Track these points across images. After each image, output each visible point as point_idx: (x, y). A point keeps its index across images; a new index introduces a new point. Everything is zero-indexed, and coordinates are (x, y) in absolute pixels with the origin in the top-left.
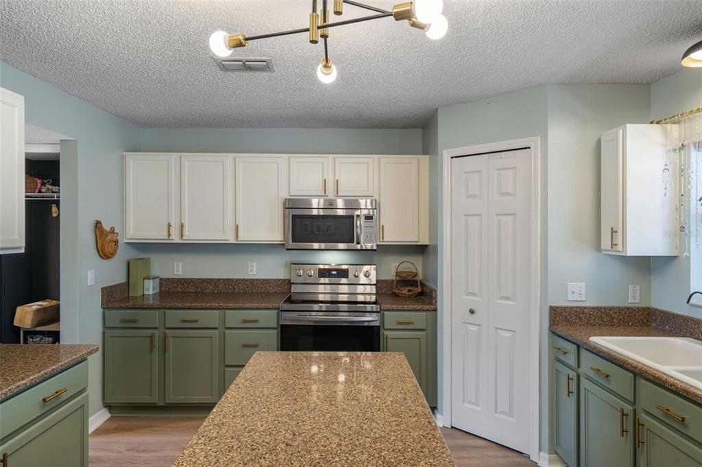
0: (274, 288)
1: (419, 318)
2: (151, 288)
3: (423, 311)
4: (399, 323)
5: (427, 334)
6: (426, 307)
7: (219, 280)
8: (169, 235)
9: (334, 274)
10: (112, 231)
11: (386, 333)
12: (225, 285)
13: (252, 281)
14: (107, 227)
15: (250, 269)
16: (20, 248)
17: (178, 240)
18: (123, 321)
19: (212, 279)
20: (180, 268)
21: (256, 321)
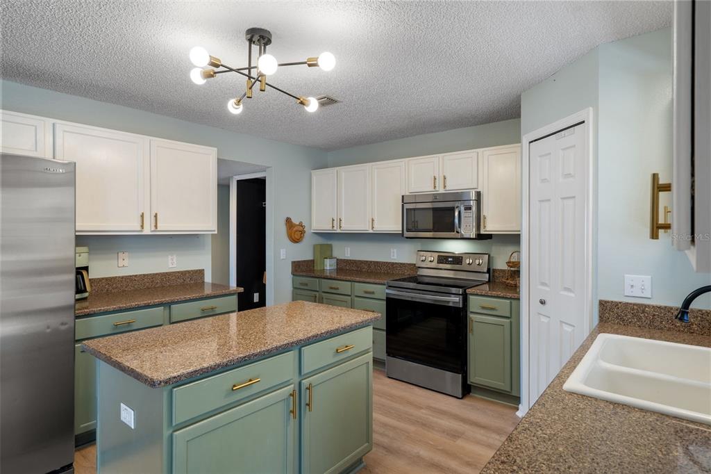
0: (408, 271)
1: (502, 305)
2: (329, 265)
3: (506, 298)
4: (483, 308)
5: (511, 322)
6: (509, 295)
7: (371, 262)
8: (333, 227)
9: (451, 261)
10: (301, 225)
11: (472, 316)
12: (375, 266)
13: (393, 264)
14: (296, 221)
15: (392, 254)
16: (214, 231)
17: (339, 231)
18: (301, 284)
19: (367, 261)
20: (347, 252)
21: (373, 293)
